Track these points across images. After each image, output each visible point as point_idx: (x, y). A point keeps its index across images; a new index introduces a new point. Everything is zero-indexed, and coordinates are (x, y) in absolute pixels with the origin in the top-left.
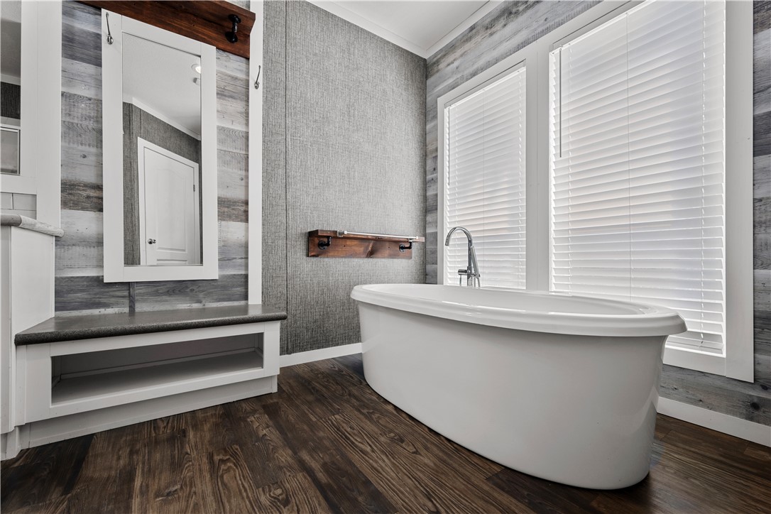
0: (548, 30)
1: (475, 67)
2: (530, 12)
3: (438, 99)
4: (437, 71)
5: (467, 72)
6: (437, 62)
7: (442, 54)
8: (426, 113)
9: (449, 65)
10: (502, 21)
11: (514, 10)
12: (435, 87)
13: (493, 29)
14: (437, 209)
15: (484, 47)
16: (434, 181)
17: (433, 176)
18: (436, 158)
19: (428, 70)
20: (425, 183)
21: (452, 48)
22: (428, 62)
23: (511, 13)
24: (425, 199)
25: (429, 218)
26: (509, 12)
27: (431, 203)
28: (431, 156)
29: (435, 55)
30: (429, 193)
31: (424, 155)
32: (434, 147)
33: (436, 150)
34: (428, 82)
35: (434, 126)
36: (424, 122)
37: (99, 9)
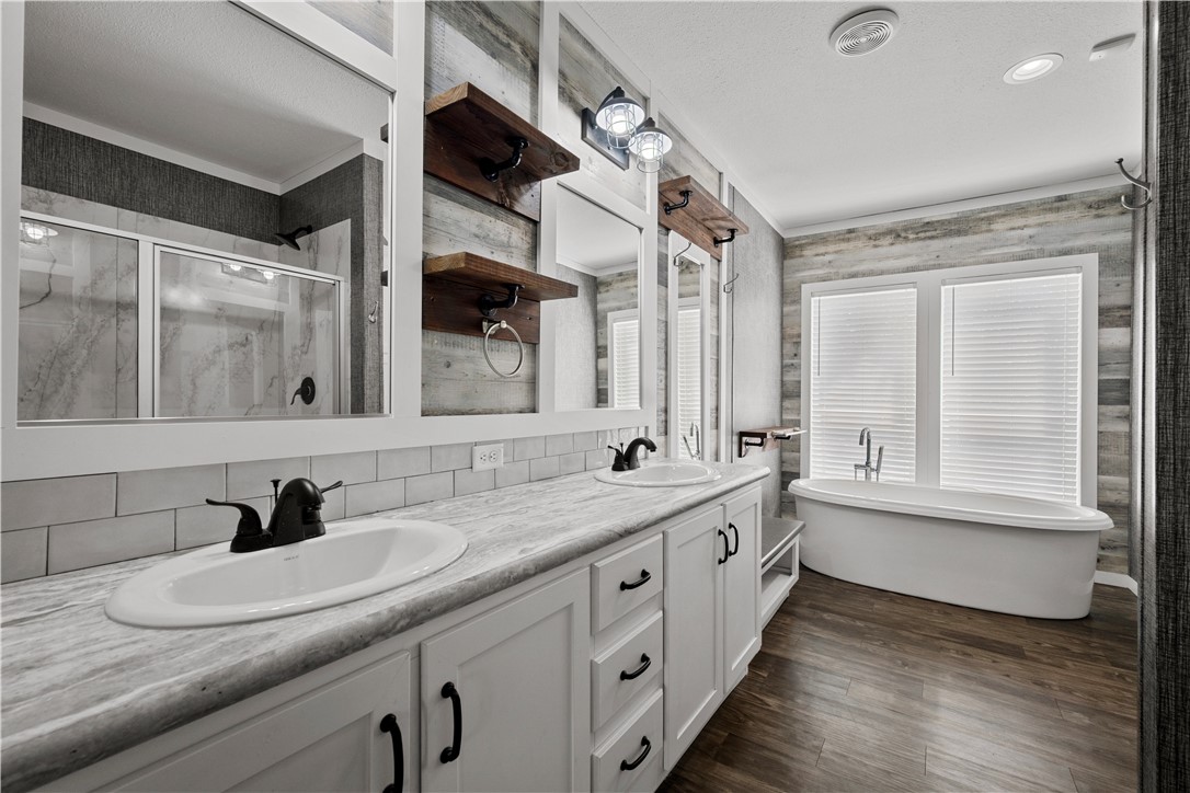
0: (940, 267)
1: (855, 269)
2: (919, 243)
3: (803, 286)
4: (801, 256)
5: (843, 271)
6: (801, 247)
7: (810, 241)
8: (788, 296)
9: (817, 255)
10: (889, 239)
11: (903, 235)
12: (798, 271)
13: (877, 242)
14: (799, 396)
15: (864, 255)
16: (797, 367)
17: (793, 361)
18: (798, 343)
19: (786, 249)
20: (782, 367)
21: (822, 239)
22: (786, 242)
23: (899, 236)
24: (783, 383)
25: (787, 404)
26: (897, 234)
27: (791, 388)
28: (790, 341)
29: (798, 239)
30: (789, 377)
31: (783, 339)
32: (795, 332)
33: (799, 336)
34: (786, 262)
35: (795, 311)
36: (783, 303)
37: (668, 230)
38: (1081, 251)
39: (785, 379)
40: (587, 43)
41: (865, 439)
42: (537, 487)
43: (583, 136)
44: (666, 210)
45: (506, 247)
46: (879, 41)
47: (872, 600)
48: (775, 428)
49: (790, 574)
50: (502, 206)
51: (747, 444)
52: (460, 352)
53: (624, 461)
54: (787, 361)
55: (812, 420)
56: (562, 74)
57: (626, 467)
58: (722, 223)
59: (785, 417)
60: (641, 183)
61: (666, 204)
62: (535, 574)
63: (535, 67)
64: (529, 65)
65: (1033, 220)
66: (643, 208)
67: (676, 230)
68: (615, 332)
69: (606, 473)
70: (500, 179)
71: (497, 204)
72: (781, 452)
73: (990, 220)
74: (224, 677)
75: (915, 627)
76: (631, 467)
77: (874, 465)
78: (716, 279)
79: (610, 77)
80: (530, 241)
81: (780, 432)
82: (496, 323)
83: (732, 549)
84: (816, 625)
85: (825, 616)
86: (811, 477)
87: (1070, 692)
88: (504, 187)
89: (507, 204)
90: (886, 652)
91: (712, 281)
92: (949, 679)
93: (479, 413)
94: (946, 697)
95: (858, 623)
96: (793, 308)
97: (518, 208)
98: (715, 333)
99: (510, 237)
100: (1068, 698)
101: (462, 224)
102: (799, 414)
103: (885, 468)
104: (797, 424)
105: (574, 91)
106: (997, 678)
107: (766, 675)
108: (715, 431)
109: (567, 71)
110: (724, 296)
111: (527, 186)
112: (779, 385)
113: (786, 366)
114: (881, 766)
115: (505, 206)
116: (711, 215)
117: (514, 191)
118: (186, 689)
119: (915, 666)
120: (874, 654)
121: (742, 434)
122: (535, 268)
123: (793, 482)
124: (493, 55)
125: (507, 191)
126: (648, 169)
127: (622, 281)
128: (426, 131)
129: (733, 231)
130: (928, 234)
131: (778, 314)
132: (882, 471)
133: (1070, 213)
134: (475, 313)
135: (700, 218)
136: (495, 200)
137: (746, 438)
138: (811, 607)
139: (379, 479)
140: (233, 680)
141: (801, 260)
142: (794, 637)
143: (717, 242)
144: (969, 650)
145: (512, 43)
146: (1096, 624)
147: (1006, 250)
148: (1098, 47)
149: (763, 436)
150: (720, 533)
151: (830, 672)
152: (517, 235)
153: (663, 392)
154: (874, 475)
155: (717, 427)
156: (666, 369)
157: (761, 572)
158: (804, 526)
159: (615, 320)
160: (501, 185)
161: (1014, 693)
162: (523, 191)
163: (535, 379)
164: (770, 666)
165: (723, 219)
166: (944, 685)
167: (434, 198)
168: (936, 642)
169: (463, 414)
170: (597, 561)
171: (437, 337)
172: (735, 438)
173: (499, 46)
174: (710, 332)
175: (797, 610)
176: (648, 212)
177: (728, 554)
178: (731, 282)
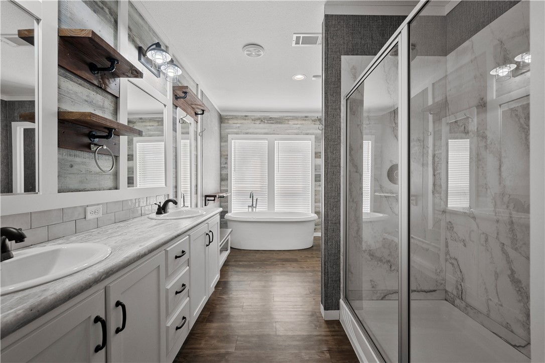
0: (274, 134)
1: (248, 131)
2: (268, 125)
3: (229, 135)
4: (228, 123)
5: (243, 131)
6: (228, 119)
7: (231, 117)
8: (223, 139)
9: (234, 123)
10: (259, 121)
12: (227, 129)
13: (255, 122)
14: (227, 180)
15: (250, 126)
16: (226, 168)
17: (225, 166)
18: (227, 158)
19: (222, 119)
20: (221, 168)
21: (236, 118)
22: (222, 116)
23: (262, 121)
24: (221, 175)
25: (223, 183)
26: (262, 120)
27: (224, 177)
28: (224, 157)
29: (227, 116)
30: (224, 172)
31: (221, 156)
32: (226, 154)
33: (227, 155)
34: (222, 125)
35: (226, 145)
36: (221, 141)
37: (177, 107)
38: (311, 134)
39: (222, 173)
40: (140, 16)
41: (252, 196)
42: (122, 224)
43: (140, 59)
44: (176, 98)
45: (102, 108)
46: (259, 55)
47: (255, 254)
48: (218, 193)
49: (227, 250)
50: (101, 88)
51: (208, 200)
52: (78, 160)
53: (162, 210)
54: (223, 166)
55: (232, 189)
56: (129, 28)
57: (163, 212)
58: (199, 107)
59: (222, 189)
60: (165, 84)
61: (176, 95)
62: (148, 254)
63: (116, 22)
64: (113, 20)
65: (299, 122)
66: (166, 96)
67: (180, 107)
68: (138, 148)
69: (154, 215)
70: (99, 74)
71: (98, 87)
72: (220, 203)
73: (288, 120)
74: (38, 305)
75: (269, 260)
76: (165, 212)
77: (254, 205)
78: (196, 130)
79: (151, 34)
80: (113, 106)
81: (221, 195)
82: (101, 146)
83: (211, 241)
84: (237, 267)
85: (240, 263)
86: (232, 212)
87: (308, 268)
88: (102, 78)
89: (103, 86)
90: (261, 270)
91: (194, 131)
92: (279, 273)
93: (88, 191)
94: (278, 278)
95: (251, 263)
96: (225, 144)
97: (108, 90)
98: (195, 153)
99: (104, 103)
100: (308, 269)
101: (79, 95)
102: (227, 187)
103: (259, 206)
104: (226, 191)
105: (135, 37)
106: (291, 269)
107: (221, 289)
108: (196, 195)
109: (131, 27)
110: (199, 137)
111: (113, 79)
112: (219, 175)
113: (223, 167)
114: (261, 304)
115: (102, 88)
116: (195, 103)
117: (107, 81)
118: (24, 312)
119: (269, 272)
120: (257, 272)
121: (206, 196)
122: (117, 119)
123: (226, 214)
124: (95, 11)
125: (103, 81)
126: (168, 79)
127: (142, 122)
128: (59, 44)
129: (203, 111)
130: (271, 122)
131: (219, 146)
132: (257, 207)
133: (308, 122)
134: (86, 140)
135: (190, 103)
136: (97, 84)
137: (207, 198)
138: (235, 261)
139: (32, 228)
140: (42, 306)
141: (228, 124)
142: (230, 273)
143: (196, 114)
144: (284, 263)
145: (105, 8)
146: (314, 248)
147: (292, 131)
148: (314, 76)
149: (215, 196)
150: (207, 234)
151: (244, 281)
152: (108, 103)
153: (175, 179)
154: (254, 209)
155: (197, 193)
156: (176, 169)
157: (219, 248)
158: (232, 231)
159: (138, 142)
160: (100, 77)
161: (296, 272)
162: (111, 82)
163: (117, 173)
164: (222, 286)
165: (200, 105)
166: (278, 275)
167: (63, 79)
168: (275, 263)
169: (80, 191)
170: (167, 248)
171: (65, 152)
172: (204, 198)
173: (97, 7)
174: (194, 152)
175: (230, 263)
176: (168, 98)
177: (210, 242)
178: (202, 132)
